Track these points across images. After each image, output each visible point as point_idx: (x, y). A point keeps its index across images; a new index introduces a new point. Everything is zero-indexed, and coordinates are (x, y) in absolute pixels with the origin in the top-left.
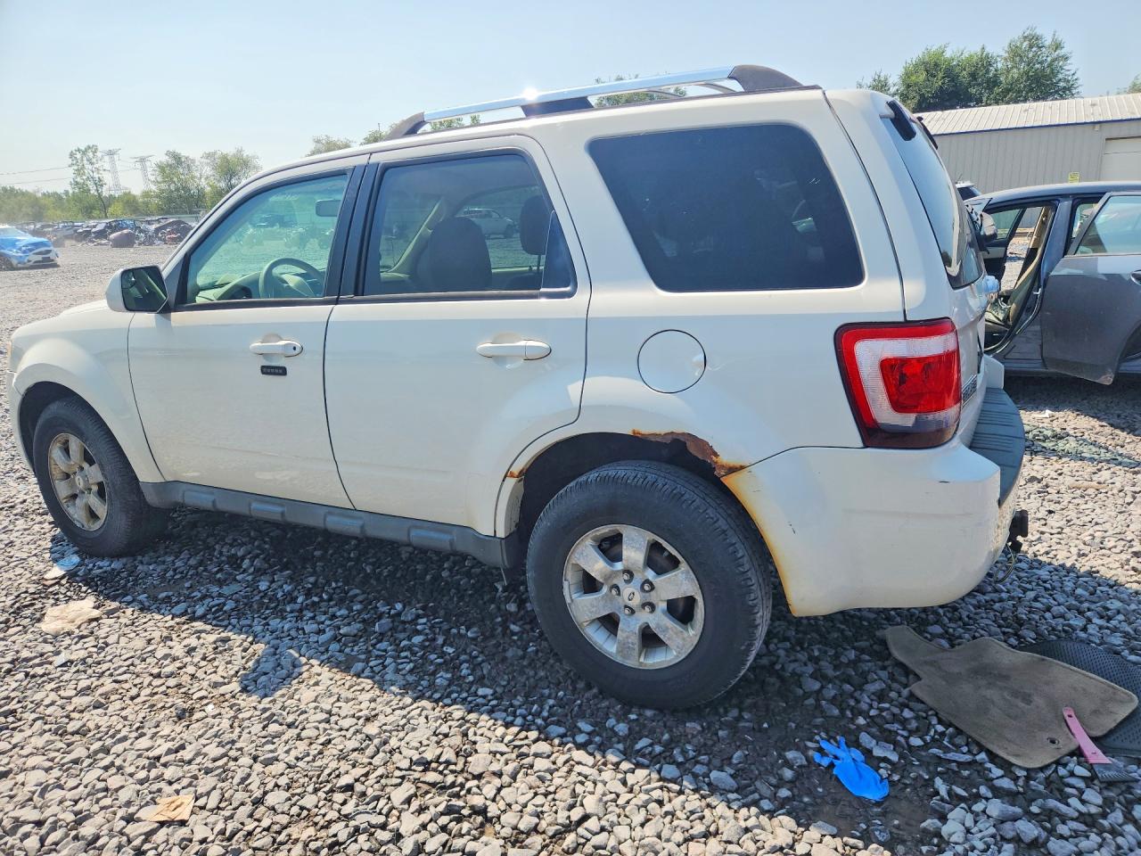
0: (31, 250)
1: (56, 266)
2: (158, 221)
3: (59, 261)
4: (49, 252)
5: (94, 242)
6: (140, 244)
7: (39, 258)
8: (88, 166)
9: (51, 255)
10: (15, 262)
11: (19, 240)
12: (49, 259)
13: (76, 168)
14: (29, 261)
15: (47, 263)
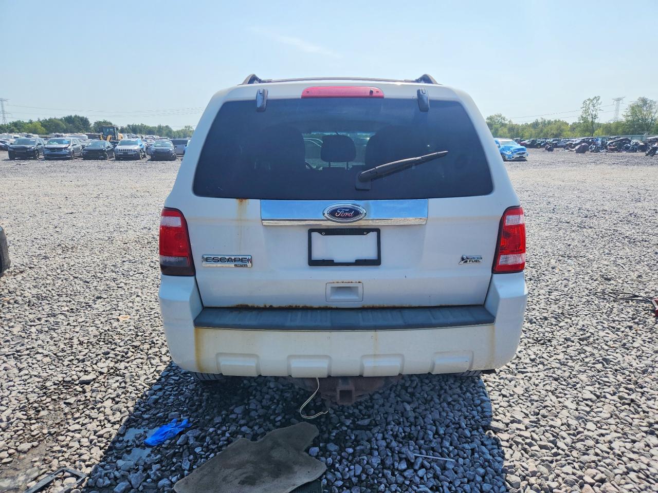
0: (515, 152)
1: (525, 160)
2: (615, 139)
3: (527, 158)
4: (524, 153)
5: (569, 149)
6: (591, 152)
7: (518, 156)
8: (592, 108)
9: (524, 155)
10: (507, 157)
11: (512, 147)
12: (522, 157)
13: (584, 109)
14: (513, 157)
15: (521, 159)
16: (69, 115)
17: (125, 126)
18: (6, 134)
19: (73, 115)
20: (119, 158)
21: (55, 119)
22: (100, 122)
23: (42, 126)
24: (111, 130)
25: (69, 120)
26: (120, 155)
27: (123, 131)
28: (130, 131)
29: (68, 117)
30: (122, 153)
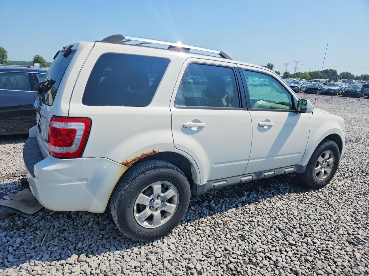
16: (327, 69)
17: (359, 75)
18: (290, 79)
19: (329, 69)
20: (323, 94)
21: (318, 71)
22: (344, 73)
23: (309, 75)
24: (335, 77)
25: (326, 72)
26: (324, 92)
27: (357, 78)
28: (362, 78)
29: (326, 70)
30: (326, 91)
